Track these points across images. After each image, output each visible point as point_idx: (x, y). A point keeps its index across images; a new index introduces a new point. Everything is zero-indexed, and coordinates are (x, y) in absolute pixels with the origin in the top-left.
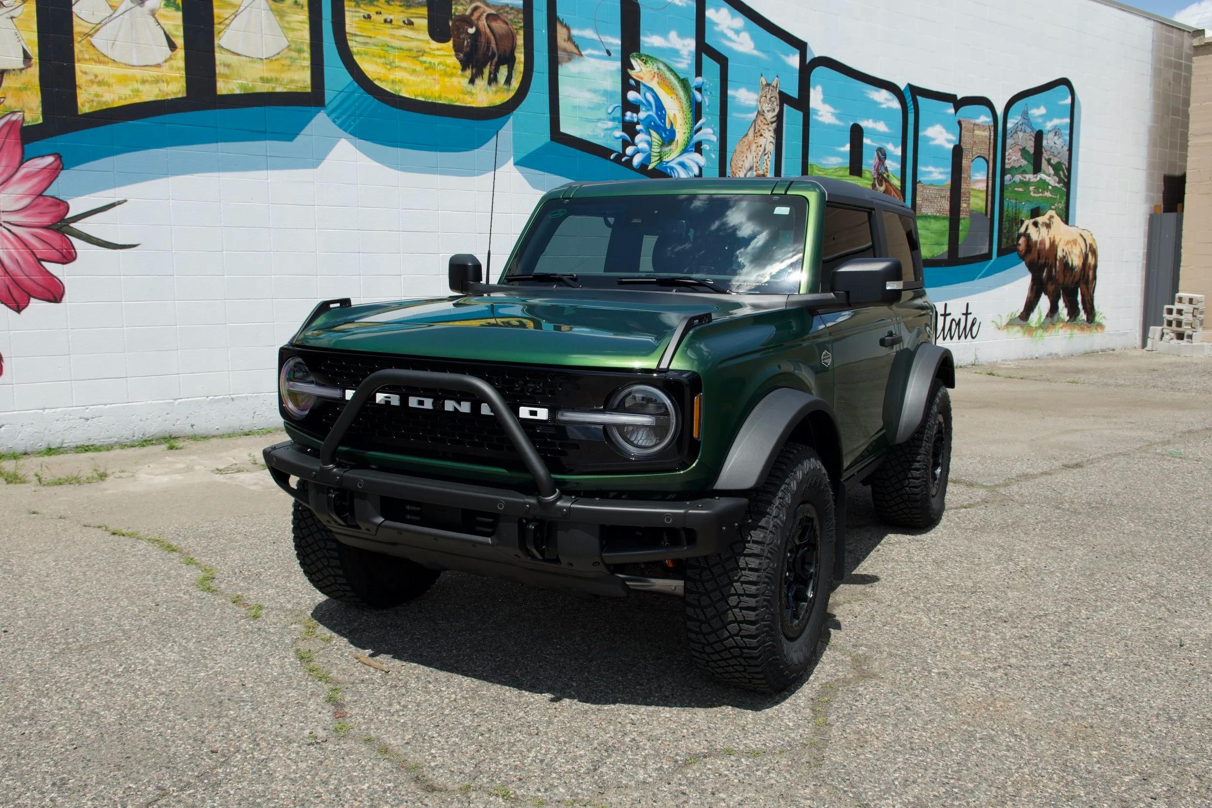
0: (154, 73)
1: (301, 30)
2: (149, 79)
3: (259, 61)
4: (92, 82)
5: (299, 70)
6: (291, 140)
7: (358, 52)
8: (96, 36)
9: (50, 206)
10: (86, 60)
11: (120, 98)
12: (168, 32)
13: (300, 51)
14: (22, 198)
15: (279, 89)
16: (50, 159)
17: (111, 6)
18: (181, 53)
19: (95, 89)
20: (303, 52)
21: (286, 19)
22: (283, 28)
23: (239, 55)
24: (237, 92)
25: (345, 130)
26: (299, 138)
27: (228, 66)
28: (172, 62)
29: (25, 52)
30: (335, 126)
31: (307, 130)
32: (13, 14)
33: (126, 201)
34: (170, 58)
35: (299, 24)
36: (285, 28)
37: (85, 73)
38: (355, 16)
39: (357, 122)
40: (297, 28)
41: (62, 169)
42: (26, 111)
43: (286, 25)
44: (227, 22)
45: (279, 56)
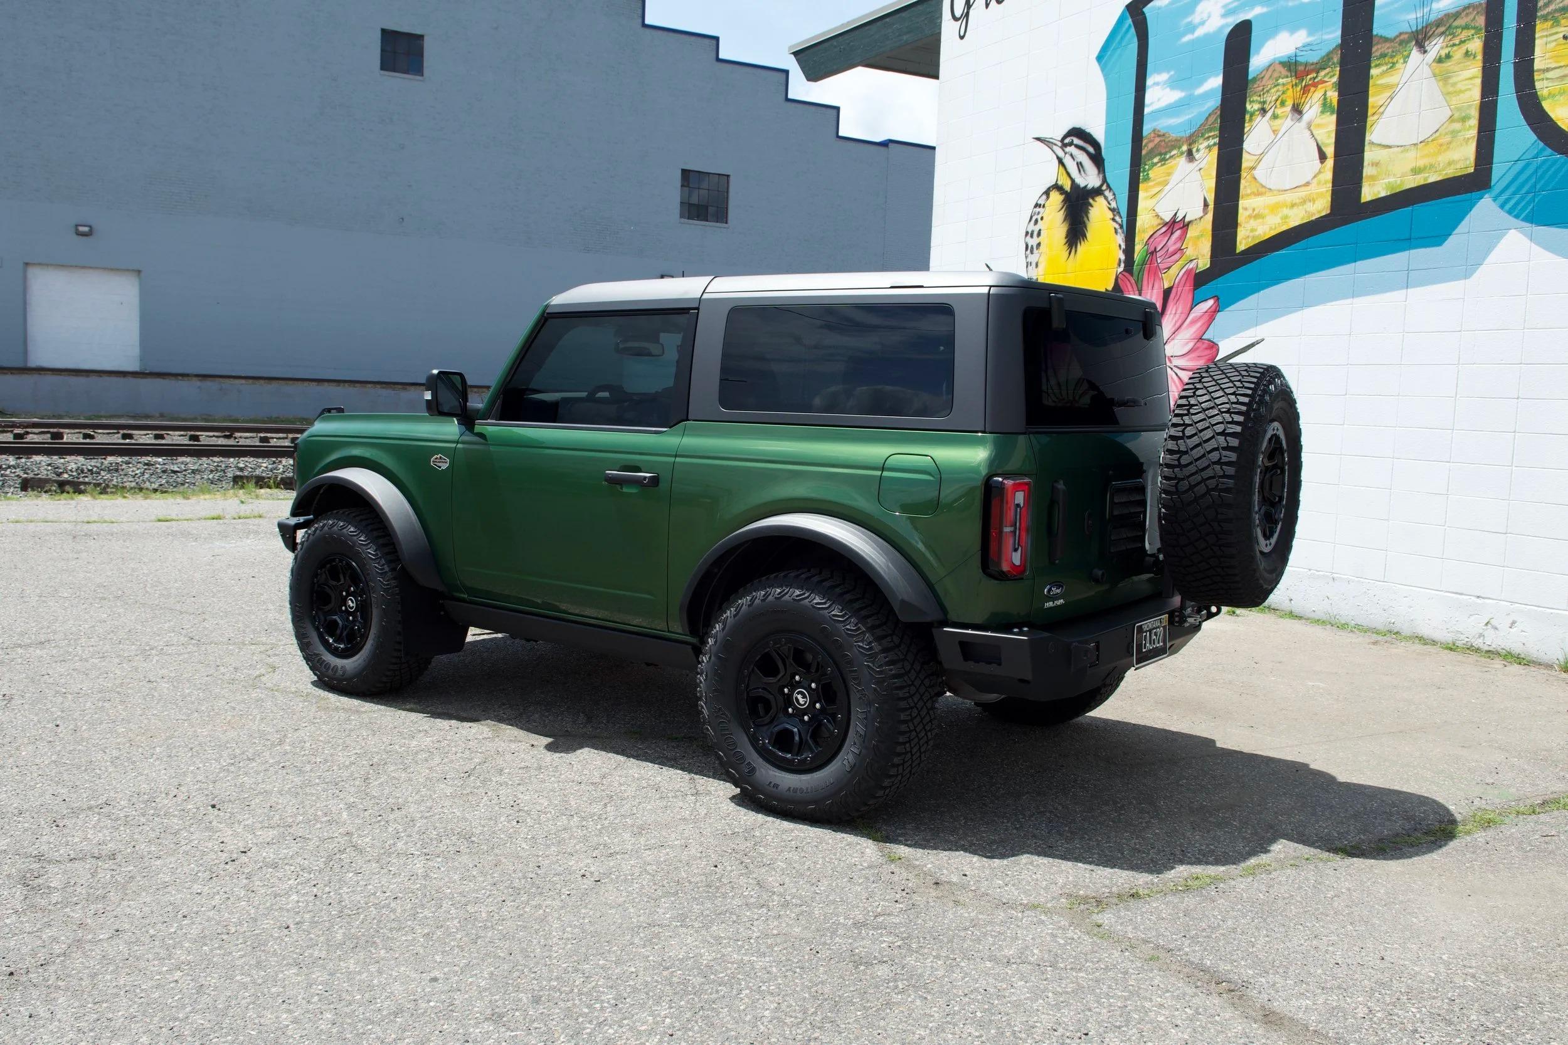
0: (1303, 193)
1: (1469, 89)
2: (1298, 201)
3: (1413, 148)
4: (1250, 217)
5: (1461, 145)
6: (1440, 245)
7: (1550, 94)
8: (1259, 167)
9: (1206, 349)
10: (1248, 195)
11: (1271, 229)
12: (1320, 143)
13: (1464, 119)
14: (1187, 343)
15: (1433, 178)
16: (1211, 302)
17: (1274, 131)
18: (1330, 163)
19: (1253, 223)
20: (1469, 118)
21: (1451, 81)
22: (1446, 95)
23: (1389, 147)
24: (1383, 194)
25: (1517, 217)
26: (1452, 240)
27: (1376, 164)
28: (1321, 176)
29: (1205, 200)
30: (1503, 214)
31: (1463, 227)
32: (1201, 166)
33: (1263, 340)
34: (1320, 172)
35: (1467, 82)
36: (1449, 93)
37: (1246, 209)
38: (1550, 42)
39: (1536, 200)
40: (1463, 88)
41: (1219, 311)
42: (1200, 257)
43: (1451, 89)
44: (1381, 110)
45: (1437, 134)
